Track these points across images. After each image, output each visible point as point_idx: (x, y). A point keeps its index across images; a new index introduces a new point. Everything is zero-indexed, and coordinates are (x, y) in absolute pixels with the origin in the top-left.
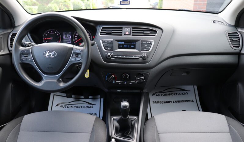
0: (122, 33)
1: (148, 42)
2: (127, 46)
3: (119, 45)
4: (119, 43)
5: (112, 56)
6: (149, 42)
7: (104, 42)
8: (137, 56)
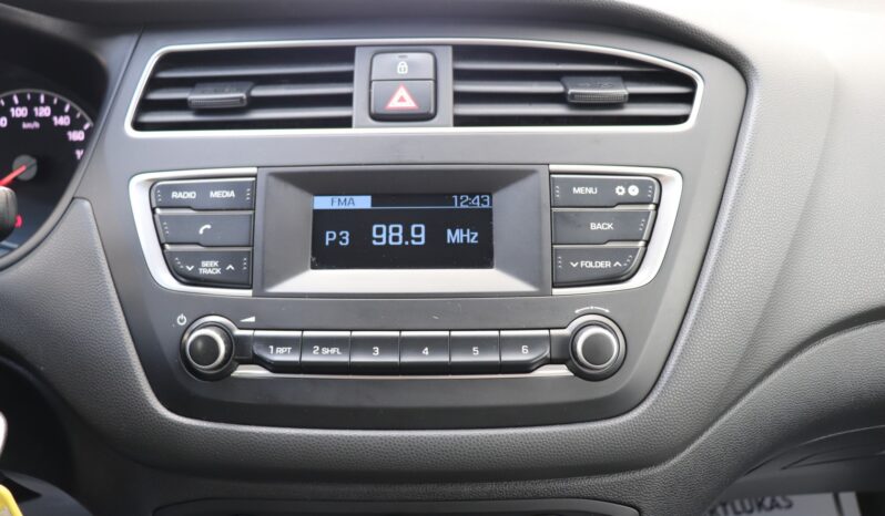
0: (346, 100)
1: (620, 191)
2: (407, 236)
3: (322, 220)
4: (323, 203)
5: (241, 351)
6: (634, 191)
7: (161, 198)
8: (516, 343)
